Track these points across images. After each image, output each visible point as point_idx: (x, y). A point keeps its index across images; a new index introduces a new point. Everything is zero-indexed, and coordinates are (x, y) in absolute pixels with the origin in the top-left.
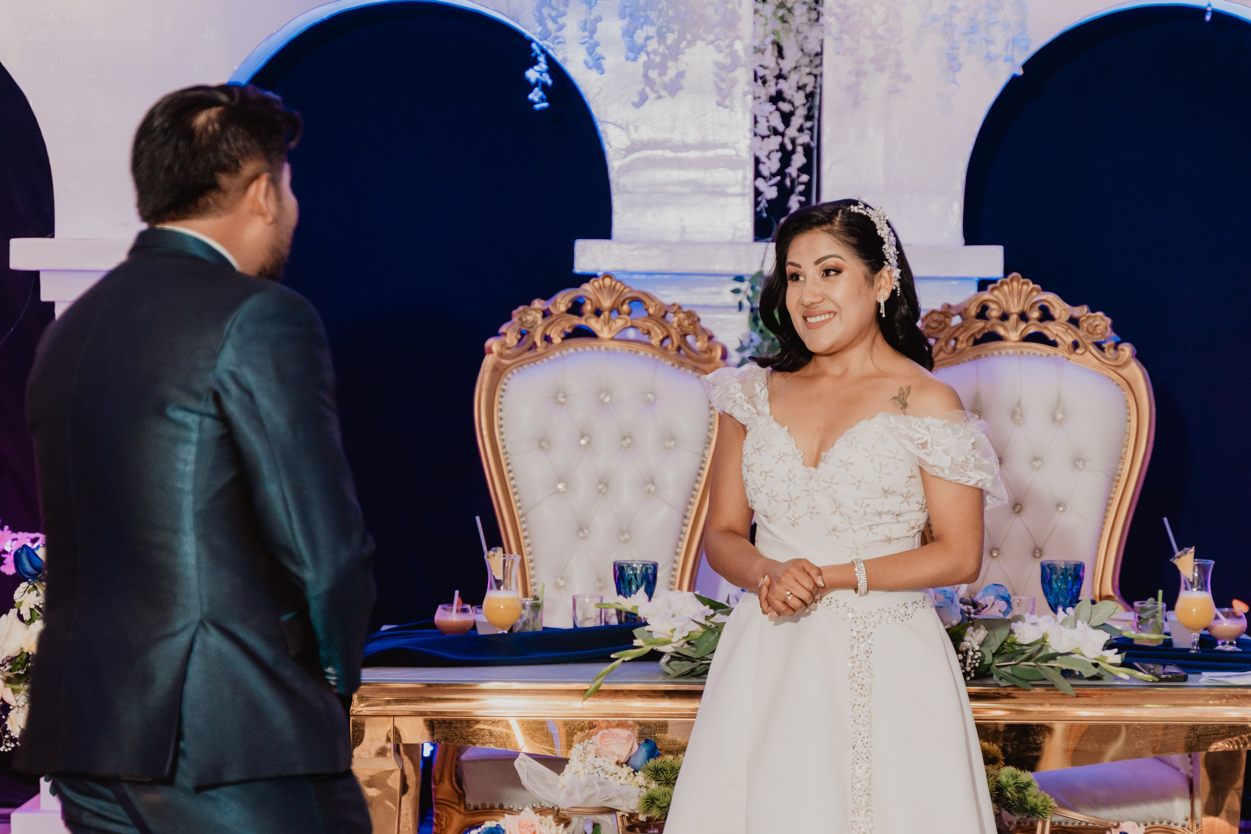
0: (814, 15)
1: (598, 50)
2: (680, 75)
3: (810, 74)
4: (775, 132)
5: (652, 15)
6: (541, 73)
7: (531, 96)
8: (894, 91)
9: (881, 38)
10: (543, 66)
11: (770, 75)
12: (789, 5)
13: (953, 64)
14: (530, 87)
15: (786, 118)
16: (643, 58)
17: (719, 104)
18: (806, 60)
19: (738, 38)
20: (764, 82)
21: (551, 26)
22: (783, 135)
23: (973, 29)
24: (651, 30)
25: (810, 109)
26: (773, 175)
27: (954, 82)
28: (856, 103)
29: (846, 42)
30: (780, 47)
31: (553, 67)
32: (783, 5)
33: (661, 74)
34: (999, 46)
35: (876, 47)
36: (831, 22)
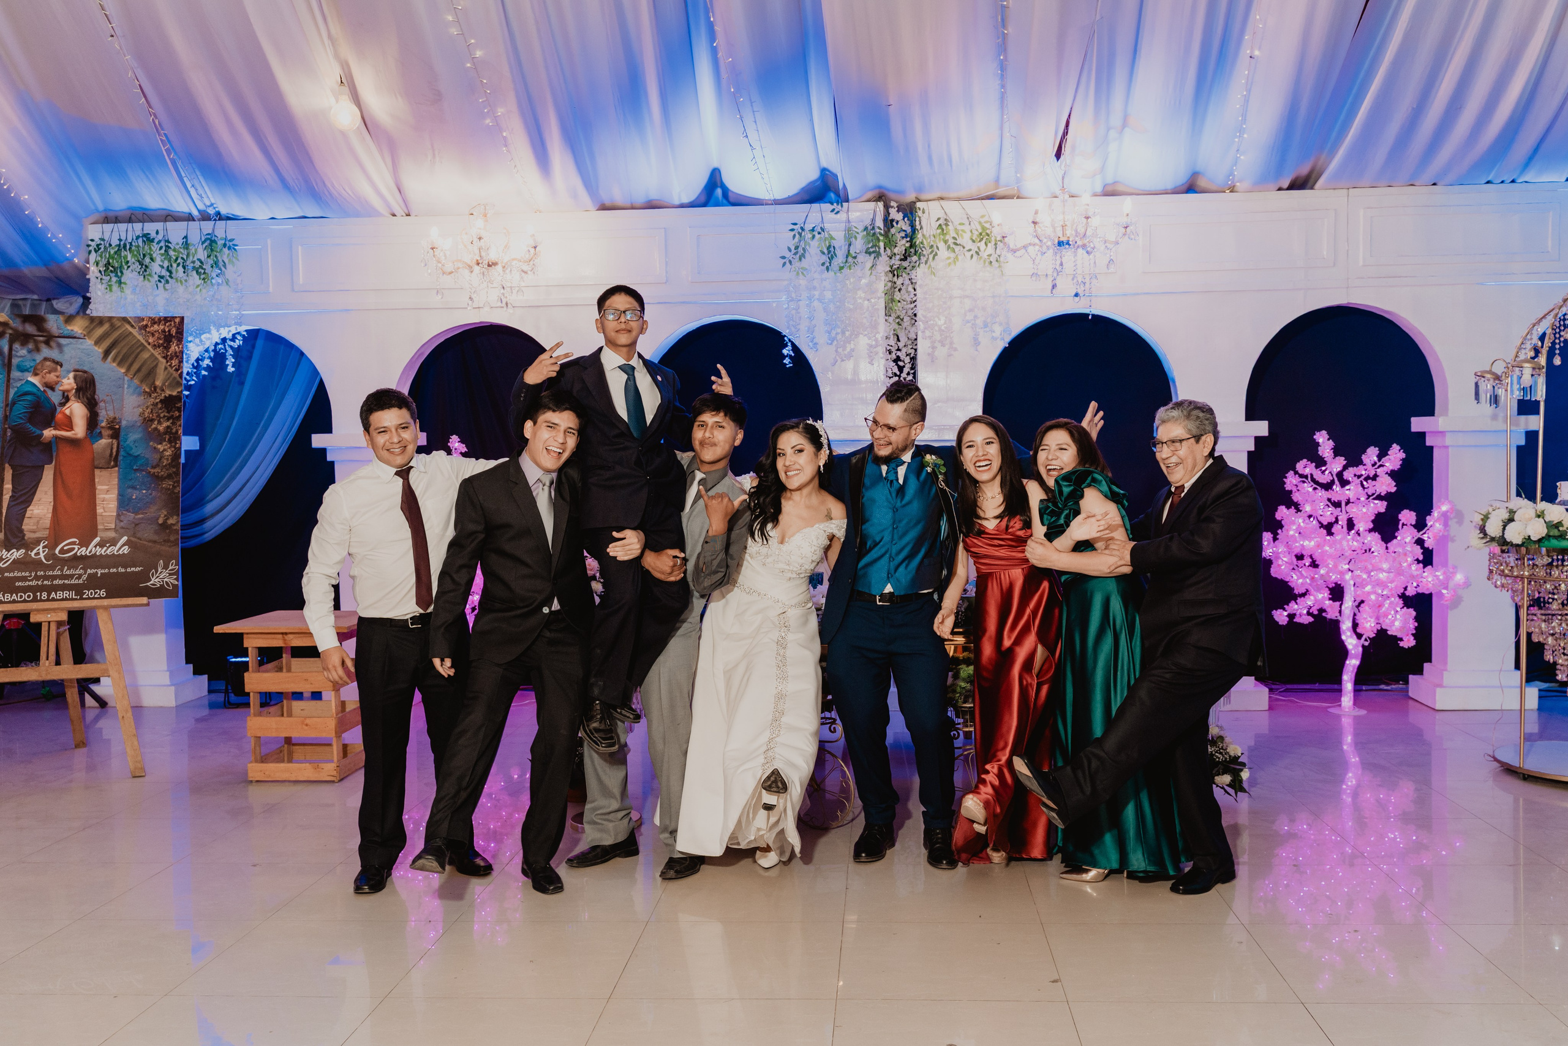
0: (913, 321)
1: (815, 341)
2: (853, 350)
3: (912, 348)
4: (896, 375)
5: (839, 323)
6: (789, 351)
7: (784, 362)
8: (950, 355)
9: (943, 331)
10: (790, 347)
11: (893, 349)
12: (901, 317)
13: (976, 343)
14: (784, 357)
15: (901, 369)
16: (835, 343)
17: (870, 364)
18: (910, 342)
19: (878, 333)
20: (890, 353)
21: (793, 329)
22: (899, 376)
23: (986, 325)
24: (839, 330)
25: (913, 365)
27: (977, 350)
28: (933, 361)
29: (928, 333)
30: (898, 336)
31: (795, 348)
32: (898, 317)
33: (843, 350)
34: (997, 334)
35: (941, 335)
36: (920, 324)
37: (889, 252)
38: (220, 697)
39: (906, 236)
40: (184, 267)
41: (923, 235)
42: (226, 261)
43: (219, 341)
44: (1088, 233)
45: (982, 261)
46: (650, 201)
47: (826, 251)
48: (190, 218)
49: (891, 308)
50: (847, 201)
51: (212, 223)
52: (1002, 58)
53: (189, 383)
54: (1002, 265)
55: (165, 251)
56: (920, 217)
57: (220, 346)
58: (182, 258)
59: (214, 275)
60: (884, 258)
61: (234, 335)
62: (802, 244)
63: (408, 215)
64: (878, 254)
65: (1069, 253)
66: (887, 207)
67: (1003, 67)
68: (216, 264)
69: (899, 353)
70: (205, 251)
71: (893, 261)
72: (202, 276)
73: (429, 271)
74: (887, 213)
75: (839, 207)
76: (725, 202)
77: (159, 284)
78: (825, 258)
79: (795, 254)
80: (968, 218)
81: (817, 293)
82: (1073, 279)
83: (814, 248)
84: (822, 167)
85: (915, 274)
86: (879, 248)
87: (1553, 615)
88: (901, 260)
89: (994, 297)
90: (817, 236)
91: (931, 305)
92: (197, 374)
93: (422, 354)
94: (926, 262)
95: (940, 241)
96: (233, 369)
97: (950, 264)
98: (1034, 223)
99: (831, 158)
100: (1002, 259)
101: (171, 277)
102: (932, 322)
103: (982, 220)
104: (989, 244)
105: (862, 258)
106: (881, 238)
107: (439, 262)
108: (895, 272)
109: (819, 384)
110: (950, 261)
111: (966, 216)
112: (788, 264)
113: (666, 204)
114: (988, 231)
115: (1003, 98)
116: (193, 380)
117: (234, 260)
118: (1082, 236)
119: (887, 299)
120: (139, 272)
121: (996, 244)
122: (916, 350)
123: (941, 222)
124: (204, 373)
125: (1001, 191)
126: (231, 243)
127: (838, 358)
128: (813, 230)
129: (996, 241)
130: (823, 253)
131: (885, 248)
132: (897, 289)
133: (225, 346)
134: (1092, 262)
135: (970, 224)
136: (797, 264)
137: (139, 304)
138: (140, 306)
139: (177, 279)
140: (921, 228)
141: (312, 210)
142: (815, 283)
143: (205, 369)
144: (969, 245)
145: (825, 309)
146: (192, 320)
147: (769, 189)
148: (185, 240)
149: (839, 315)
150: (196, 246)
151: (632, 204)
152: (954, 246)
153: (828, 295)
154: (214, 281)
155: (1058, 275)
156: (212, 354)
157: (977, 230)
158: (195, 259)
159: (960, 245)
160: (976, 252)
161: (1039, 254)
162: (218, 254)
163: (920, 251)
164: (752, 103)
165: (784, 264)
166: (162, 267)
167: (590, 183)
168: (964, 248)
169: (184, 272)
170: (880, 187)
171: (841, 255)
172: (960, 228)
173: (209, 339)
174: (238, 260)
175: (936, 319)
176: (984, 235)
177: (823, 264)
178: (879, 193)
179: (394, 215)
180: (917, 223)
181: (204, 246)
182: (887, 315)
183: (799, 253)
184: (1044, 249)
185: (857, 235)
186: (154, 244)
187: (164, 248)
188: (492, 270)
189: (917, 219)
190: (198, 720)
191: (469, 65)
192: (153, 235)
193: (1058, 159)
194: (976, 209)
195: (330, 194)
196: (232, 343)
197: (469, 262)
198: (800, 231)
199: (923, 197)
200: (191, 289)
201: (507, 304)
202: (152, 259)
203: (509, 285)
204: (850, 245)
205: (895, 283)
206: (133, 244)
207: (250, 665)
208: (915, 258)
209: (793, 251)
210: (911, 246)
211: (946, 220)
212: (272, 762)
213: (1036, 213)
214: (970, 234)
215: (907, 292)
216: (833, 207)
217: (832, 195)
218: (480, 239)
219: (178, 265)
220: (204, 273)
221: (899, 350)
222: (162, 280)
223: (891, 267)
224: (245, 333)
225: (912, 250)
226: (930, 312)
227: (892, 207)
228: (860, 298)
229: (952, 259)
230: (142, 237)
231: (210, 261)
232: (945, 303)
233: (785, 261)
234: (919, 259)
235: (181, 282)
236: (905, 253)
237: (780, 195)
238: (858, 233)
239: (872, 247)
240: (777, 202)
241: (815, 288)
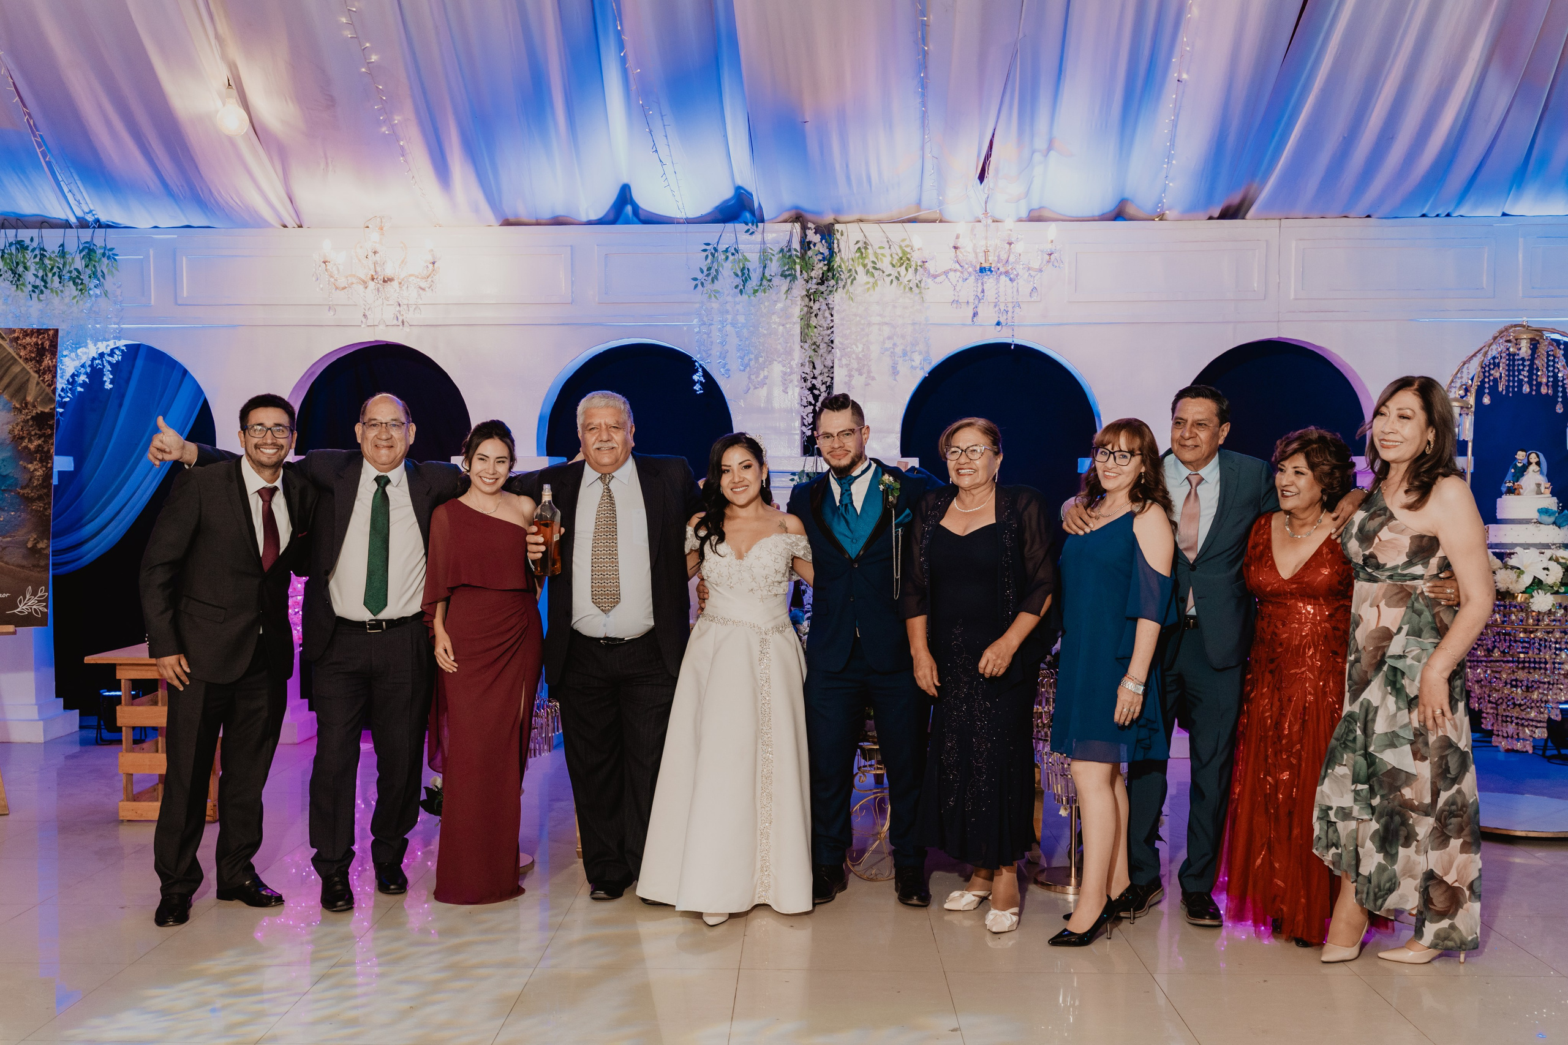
0: (830, 348)
1: (727, 367)
2: (766, 377)
3: (828, 376)
4: (810, 404)
5: (752, 349)
6: (699, 376)
7: (695, 388)
8: (867, 385)
9: (860, 359)
10: (700, 373)
11: (809, 377)
12: (818, 344)
13: (895, 372)
14: (695, 383)
15: (816, 397)
16: (748, 368)
17: (784, 391)
18: (826, 370)
19: (794, 360)
20: (805, 381)
21: (704, 353)
22: (815, 405)
23: (905, 354)
24: (752, 356)
26: (809, 425)
27: (895, 380)
29: (844, 361)
30: (813, 363)
31: (706, 374)
32: (815, 343)
33: (756, 378)
34: (917, 363)
35: (858, 364)
36: (837, 352)
37: (805, 275)
38: (92, 734)
39: (824, 259)
40: (60, 277)
41: (841, 258)
42: (105, 271)
43: (96, 356)
44: (1011, 259)
45: (902, 286)
46: (557, 217)
47: (740, 274)
48: (67, 225)
49: (807, 334)
50: (762, 221)
51: (90, 231)
52: (922, 75)
53: (64, 400)
54: (923, 291)
55: (40, 259)
56: (838, 240)
57: (97, 361)
58: (59, 268)
59: (92, 286)
60: (800, 281)
61: (112, 350)
62: (715, 266)
63: (300, 226)
64: (794, 278)
65: (991, 280)
66: (804, 228)
67: (923, 85)
68: (94, 273)
69: (814, 381)
70: (83, 261)
71: (809, 285)
72: (79, 287)
73: (321, 286)
74: (804, 235)
75: (755, 227)
76: (635, 219)
77: (33, 294)
78: (738, 281)
79: (708, 275)
80: (888, 242)
81: (729, 317)
82: (995, 306)
83: (727, 270)
84: (736, 185)
85: (832, 298)
86: (795, 271)
87: (1478, 661)
88: (818, 284)
89: (914, 324)
90: (731, 258)
91: (848, 332)
92: (72, 391)
93: (313, 373)
94: (844, 287)
95: (858, 264)
96: (111, 386)
97: (868, 289)
98: (955, 248)
99: (746, 176)
100: (923, 285)
101: (46, 287)
102: (849, 349)
103: (903, 244)
104: (910, 270)
105: (776, 281)
106: (798, 261)
107: (332, 277)
108: (812, 297)
109: (731, 412)
110: (869, 286)
111: (886, 240)
112: (700, 285)
113: (573, 221)
114: (908, 256)
115: (924, 116)
116: (68, 397)
117: (114, 270)
118: (1004, 262)
119: (803, 324)
120: (12, 282)
121: (916, 270)
122: (832, 378)
123: (860, 245)
124: (80, 389)
125: (923, 214)
126: (111, 253)
127: (750, 385)
128: (726, 251)
129: (917, 266)
130: (737, 275)
131: (801, 272)
132: (813, 315)
133: (102, 361)
134: (1015, 289)
135: (890, 248)
136: (709, 286)
137: (11, 315)
138: (13, 317)
139: (52, 289)
140: (840, 251)
141: (198, 220)
142: (728, 307)
143: (81, 385)
144: (889, 269)
145: (739, 335)
146: (68, 333)
147: (681, 207)
148: (61, 248)
149: (753, 340)
150: (74, 255)
151: (537, 220)
152: (873, 271)
153: (741, 319)
154: (91, 292)
155: (979, 302)
156: (89, 370)
157: (897, 254)
158: (72, 269)
159: (879, 269)
160: (896, 277)
161: (960, 280)
162: (97, 264)
163: (838, 275)
164: (662, 116)
165: (696, 286)
166: (36, 276)
167: (493, 199)
168: (883, 272)
169: (60, 282)
170: (797, 208)
171: (755, 277)
172: (879, 251)
173: (86, 353)
174: (118, 271)
175: (854, 347)
176: (904, 260)
177: (736, 287)
178: (797, 214)
179: (285, 226)
180: (836, 245)
181: (82, 255)
182: (803, 341)
183: (712, 274)
184: (966, 275)
185: (772, 257)
186: (29, 252)
187: (39, 256)
188: (388, 285)
189: (836, 242)
190: (68, 757)
191: (363, 70)
192: (27, 242)
193: (981, 183)
194: (896, 232)
195: (217, 202)
196: (110, 359)
197: (363, 277)
198: (714, 252)
199: (842, 218)
200: (67, 300)
201: (403, 322)
202: (26, 268)
203: (405, 302)
204: (765, 267)
205: (811, 308)
206: (6, 251)
207: (123, 698)
208: (832, 282)
209: (706, 272)
210: (829, 270)
211: (865, 243)
212: (144, 801)
213: (957, 237)
214: (890, 258)
215: (824, 317)
216: (747, 227)
217: (748, 215)
218: (375, 253)
219: (54, 274)
220: (82, 283)
221: (814, 378)
222: (36, 290)
223: (808, 291)
224: (124, 348)
225: (829, 274)
226: (847, 339)
227: (809, 228)
228: (775, 323)
229: (871, 284)
230: (15, 244)
231: (88, 271)
232: (863, 329)
233: (697, 283)
234: (837, 283)
235: (56, 292)
236: (823, 277)
237: (692, 214)
238: (773, 255)
239: (788, 270)
240: (689, 221)
241: (727, 312)
